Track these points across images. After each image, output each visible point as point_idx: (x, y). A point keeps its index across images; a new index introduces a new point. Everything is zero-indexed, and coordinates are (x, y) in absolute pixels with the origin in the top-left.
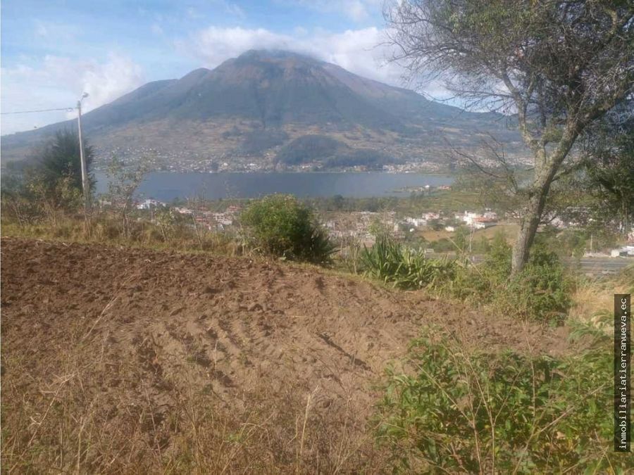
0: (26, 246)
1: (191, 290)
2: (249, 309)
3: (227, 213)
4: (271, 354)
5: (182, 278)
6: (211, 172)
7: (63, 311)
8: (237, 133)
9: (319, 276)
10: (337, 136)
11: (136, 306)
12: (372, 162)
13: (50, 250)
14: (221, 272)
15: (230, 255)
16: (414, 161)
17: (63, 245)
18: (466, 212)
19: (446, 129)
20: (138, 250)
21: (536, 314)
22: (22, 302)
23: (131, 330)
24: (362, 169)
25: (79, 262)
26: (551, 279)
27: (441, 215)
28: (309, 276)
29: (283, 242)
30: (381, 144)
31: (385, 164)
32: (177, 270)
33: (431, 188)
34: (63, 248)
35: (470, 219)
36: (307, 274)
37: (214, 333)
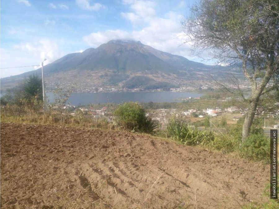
0: (18, 127)
1: (95, 147)
2: (124, 156)
3: (102, 110)
4: (141, 179)
5: (91, 141)
6: (95, 92)
7: (40, 158)
8: (106, 75)
9: (152, 139)
10: (150, 76)
11: (73, 155)
12: (166, 87)
13: (29, 128)
14: (107, 138)
15: (109, 129)
16: (184, 87)
17: (34, 126)
18: (208, 109)
19: (198, 73)
20: (68, 128)
21: (257, 157)
22: (21, 154)
23: (73, 168)
24: (161, 90)
25: (43, 134)
26: (262, 141)
27: (197, 110)
28: (147, 139)
29: (134, 124)
30: (169, 79)
31: (171, 88)
32: (87, 137)
33: (192, 98)
34: (35, 128)
35: (210, 112)
36: (146, 139)
37: (112, 168)
